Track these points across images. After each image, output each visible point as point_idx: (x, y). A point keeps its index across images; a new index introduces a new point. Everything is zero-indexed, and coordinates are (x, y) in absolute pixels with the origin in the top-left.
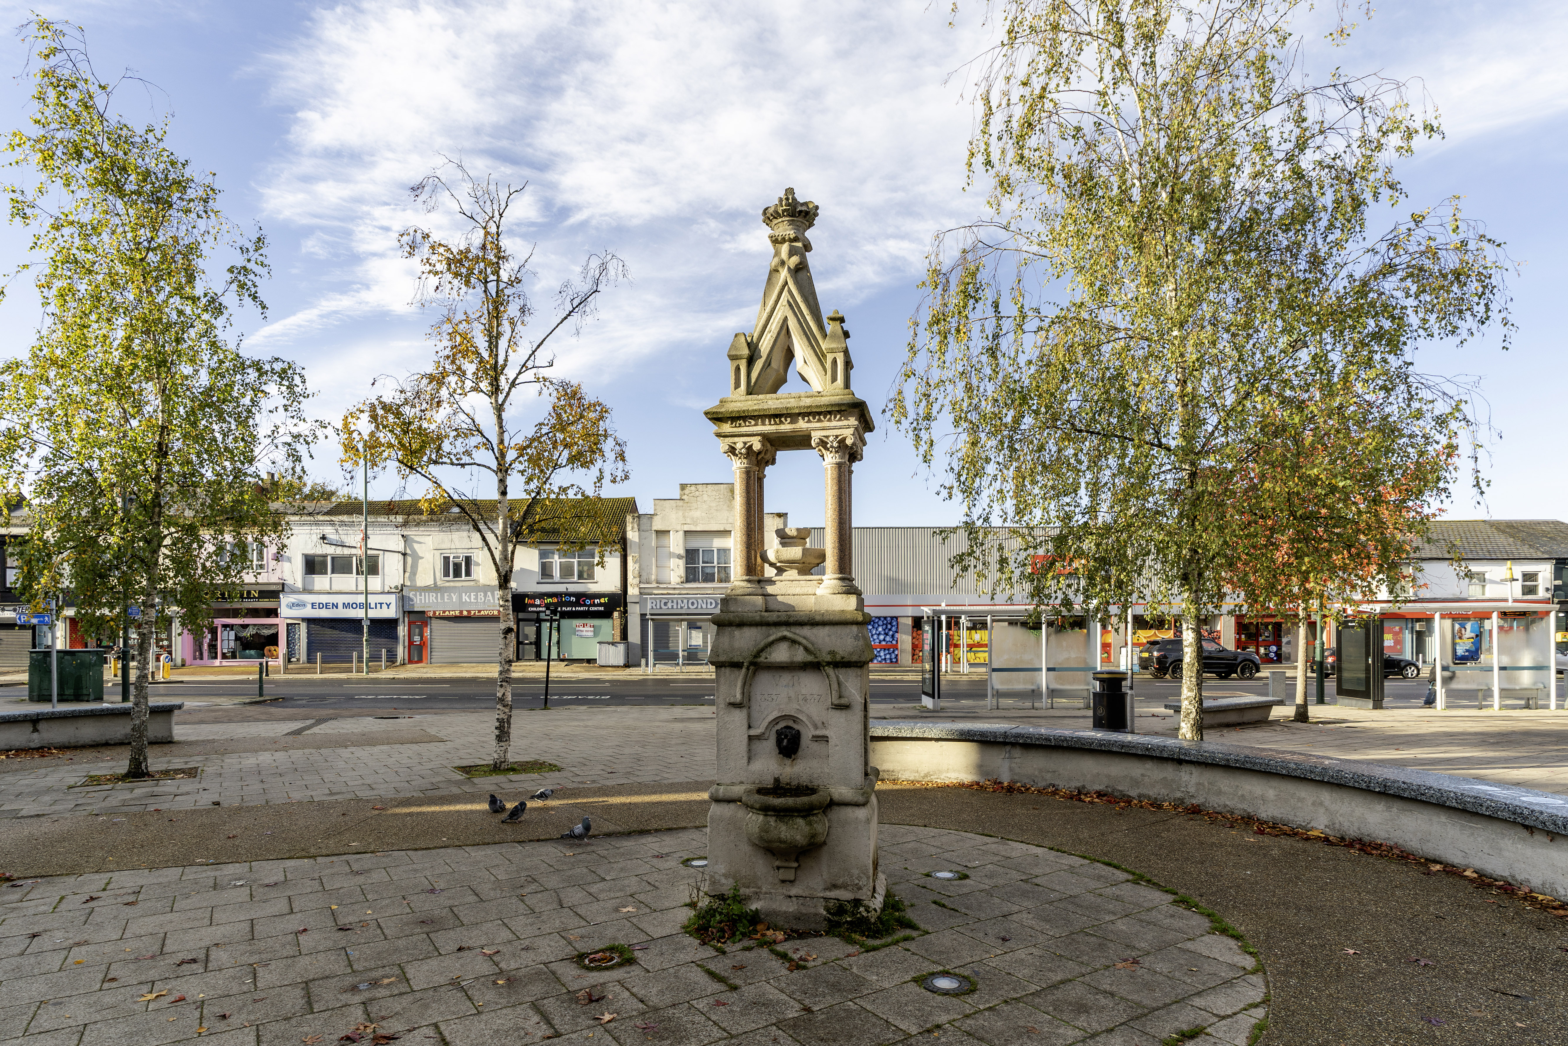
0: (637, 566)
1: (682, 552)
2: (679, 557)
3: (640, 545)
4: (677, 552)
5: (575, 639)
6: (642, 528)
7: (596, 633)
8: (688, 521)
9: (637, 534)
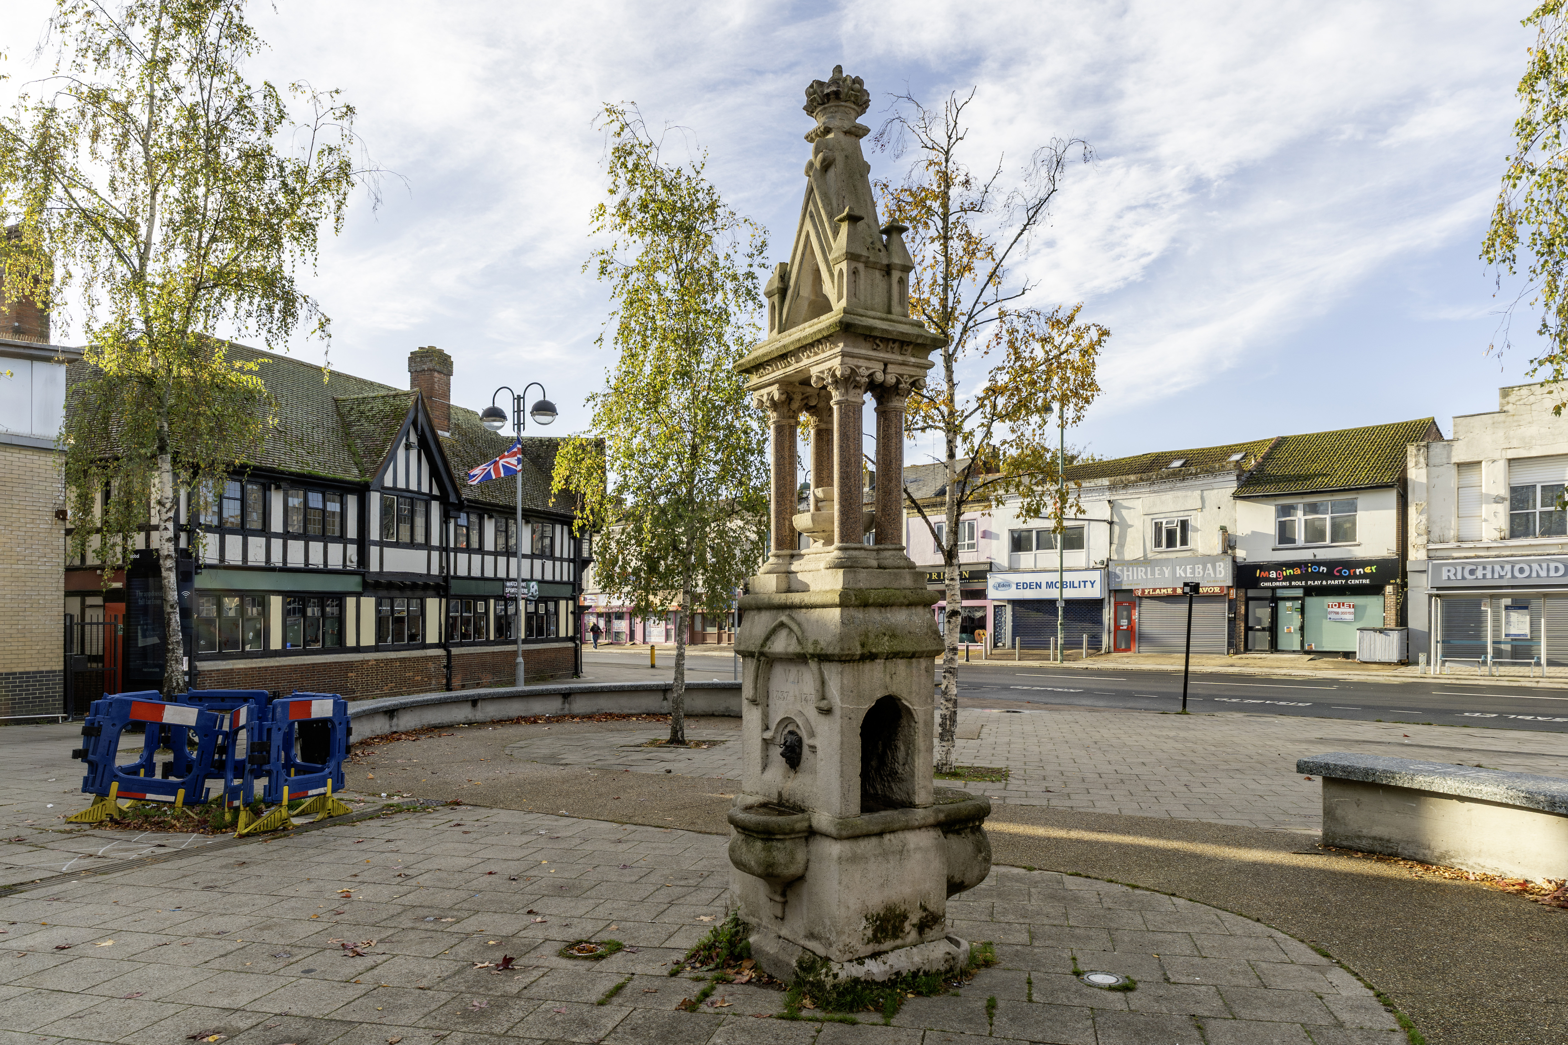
0: (1424, 518)
1: (1504, 492)
2: (1498, 500)
3: (1429, 488)
4: (1495, 493)
5: (1326, 625)
6: (1432, 461)
7: (1358, 616)
8: (1515, 443)
9: (1424, 471)
